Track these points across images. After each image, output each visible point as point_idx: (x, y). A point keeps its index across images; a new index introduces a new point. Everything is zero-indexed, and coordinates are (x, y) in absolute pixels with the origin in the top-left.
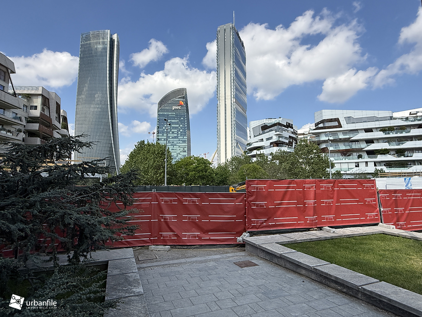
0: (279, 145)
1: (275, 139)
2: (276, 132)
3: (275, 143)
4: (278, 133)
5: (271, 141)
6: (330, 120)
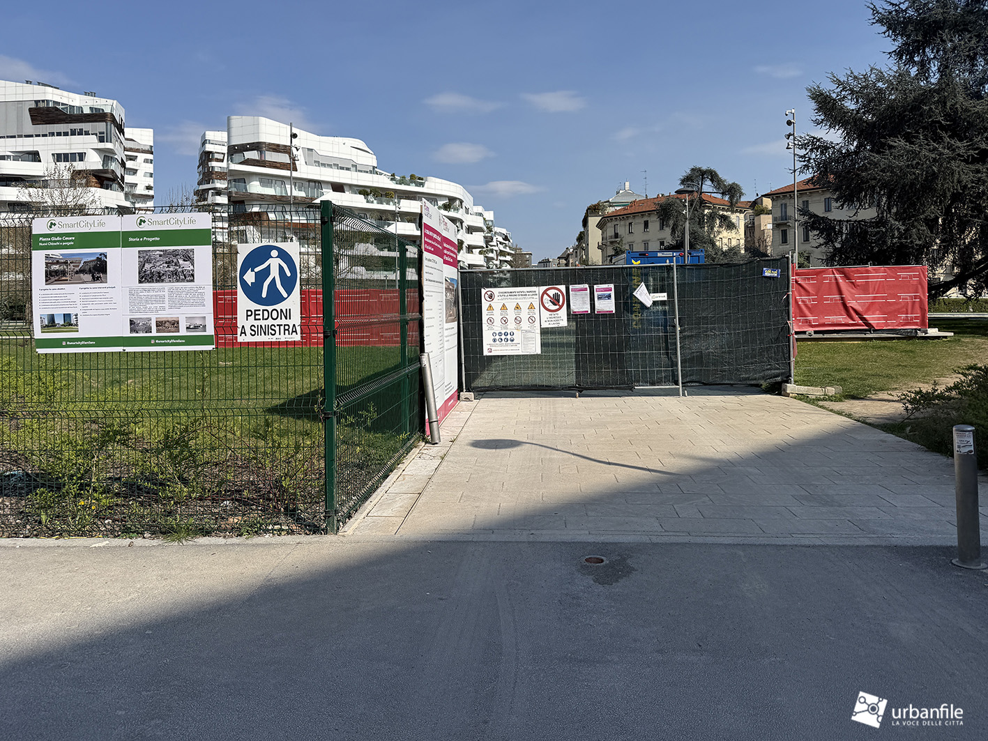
0: (105, 182)
1: (94, 162)
2: (101, 140)
3: (94, 175)
4: (109, 145)
5: (79, 166)
6: (274, 147)
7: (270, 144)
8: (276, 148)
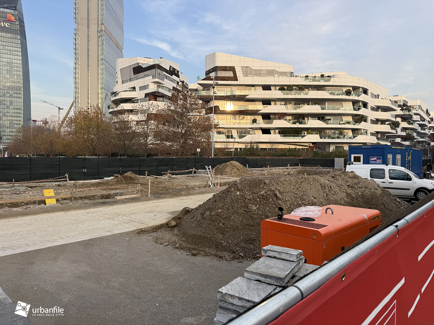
1: (153, 88)
2: (154, 78)
3: (152, 95)
4: (157, 80)
5: (147, 91)
6: (224, 68)
7: (221, 67)
8: (225, 69)
